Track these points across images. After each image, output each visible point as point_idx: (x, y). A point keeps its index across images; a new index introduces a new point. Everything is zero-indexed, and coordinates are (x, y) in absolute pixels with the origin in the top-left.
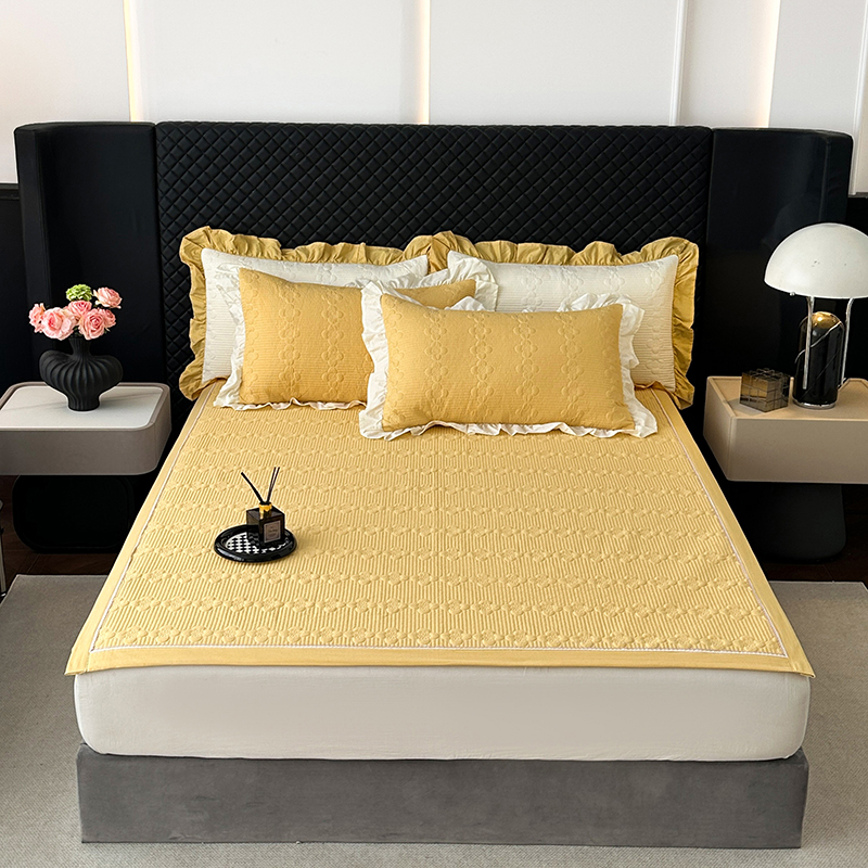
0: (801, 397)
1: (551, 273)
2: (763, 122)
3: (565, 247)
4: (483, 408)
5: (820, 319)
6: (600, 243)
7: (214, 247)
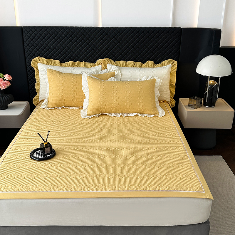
0: (205, 104)
1: (136, 70)
2: (196, 26)
3: (140, 62)
4: (116, 109)
5: (211, 82)
6: (150, 61)
7: (41, 63)
